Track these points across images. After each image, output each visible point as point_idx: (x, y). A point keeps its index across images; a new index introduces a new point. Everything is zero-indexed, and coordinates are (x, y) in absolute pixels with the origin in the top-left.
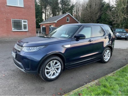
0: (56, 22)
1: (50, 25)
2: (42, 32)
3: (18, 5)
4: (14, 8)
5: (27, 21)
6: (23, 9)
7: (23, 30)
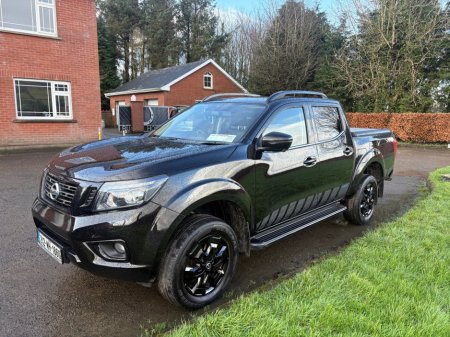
0: (166, 88)
1: (147, 100)
2: (118, 122)
3: (35, 30)
4: (22, 42)
5: (68, 84)
6: (55, 45)
7: (56, 117)
